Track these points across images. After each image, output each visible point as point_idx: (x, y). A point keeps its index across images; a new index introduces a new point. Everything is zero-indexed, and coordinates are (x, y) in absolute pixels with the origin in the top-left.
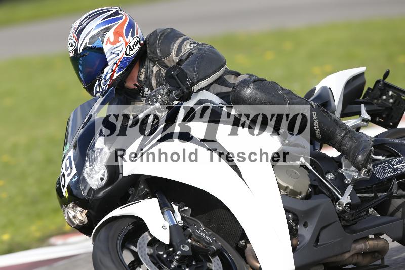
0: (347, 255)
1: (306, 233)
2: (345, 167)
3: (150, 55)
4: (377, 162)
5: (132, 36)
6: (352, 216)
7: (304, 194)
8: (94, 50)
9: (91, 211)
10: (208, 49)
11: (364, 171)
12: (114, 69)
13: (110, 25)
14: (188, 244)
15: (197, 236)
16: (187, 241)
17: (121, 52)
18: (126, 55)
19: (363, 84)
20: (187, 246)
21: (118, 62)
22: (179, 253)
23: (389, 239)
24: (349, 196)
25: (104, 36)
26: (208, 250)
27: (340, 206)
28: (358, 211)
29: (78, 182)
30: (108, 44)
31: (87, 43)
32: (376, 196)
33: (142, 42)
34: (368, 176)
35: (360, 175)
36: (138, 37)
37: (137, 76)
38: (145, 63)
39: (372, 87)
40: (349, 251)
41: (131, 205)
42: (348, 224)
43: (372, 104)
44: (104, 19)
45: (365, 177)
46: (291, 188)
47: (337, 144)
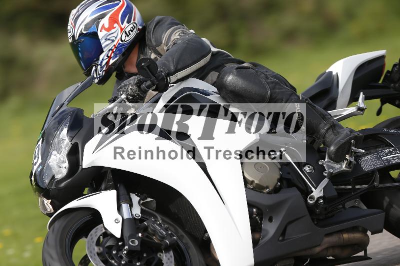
0: (318, 249)
5: (129, 22)
6: (326, 210)
8: (89, 36)
11: (345, 163)
12: (109, 55)
15: (152, 230)
16: (137, 236)
17: (116, 38)
18: (122, 40)
19: (383, 66)
20: (136, 241)
21: (113, 48)
22: (126, 247)
24: (323, 190)
25: (99, 22)
26: (162, 245)
27: (311, 200)
28: (334, 205)
30: (103, 30)
31: (83, 30)
33: (140, 27)
34: (351, 168)
36: (135, 23)
39: (390, 70)
40: (319, 245)
41: (91, 196)
43: (388, 88)
44: (100, 5)
45: (347, 169)
46: (257, 182)
47: (321, 137)
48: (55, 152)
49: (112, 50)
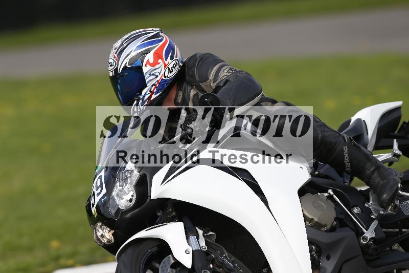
1: (328, 266)
2: (372, 201)
3: (188, 78)
5: (172, 58)
6: (376, 251)
7: (328, 227)
8: (133, 71)
9: (117, 231)
10: (245, 77)
12: (152, 90)
13: (150, 47)
14: (210, 269)
15: (219, 262)
16: (208, 267)
17: (159, 74)
18: (165, 76)
21: (156, 83)
24: (374, 231)
25: (144, 57)
27: (364, 241)
28: (382, 246)
29: (107, 201)
30: (148, 65)
31: (127, 64)
32: (400, 232)
33: (181, 64)
34: (395, 211)
35: (386, 210)
37: (174, 97)
38: (182, 85)
39: (407, 121)
42: (371, 259)
44: (144, 41)
45: (392, 212)
46: (316, 220)
47: (366, 179)
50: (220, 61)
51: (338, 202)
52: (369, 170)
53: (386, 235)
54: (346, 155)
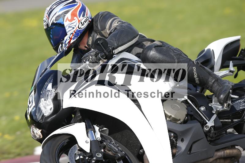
0: (211, 160)
1: (183, 146)
2: (214, 102)
3: (95, 28)
4: (234, 100)
5: (83, 16)
6: (215, 135)
7: (182, 120)
8: (58, 25)
9: (43, 130)
10: (127, 26)
11: (225, 105)
12: (71, 37)
13: (69, 9)
14: (101, 153)
15: (109, 147)
16: (101, 151)
17: (75, 26)
18: (79, 28)
19: (239, 46)
20: (100, 154)
21: (73, 33)
22: (95, 158)
23: (241, 149)
24: (213, 122)
25: (64, 16)
26: (115, 157)
27: (206, 128)
28: (220, 131)
29: (35, 111)
30: (67, 21)
31: (54, 21)
32: (232, 121)
33: (90, 20)
34: (229, 108)
35: (223, 107)
36: (87, 17)
37: (87, 41)
38: (92, 33)
39: (244, 49)
40: (212, 157)
41: (68, 126)
42: (212, 140)
44: (66, 5)
45: (227, 109)
46: (173, 116)
47: (209, 87)
48: (43, 99)
49: (73, 34)
50: (114, 16)
51: (190, 104)
52: (211, 82)
53: (222, 124)
54: (195, 73)
